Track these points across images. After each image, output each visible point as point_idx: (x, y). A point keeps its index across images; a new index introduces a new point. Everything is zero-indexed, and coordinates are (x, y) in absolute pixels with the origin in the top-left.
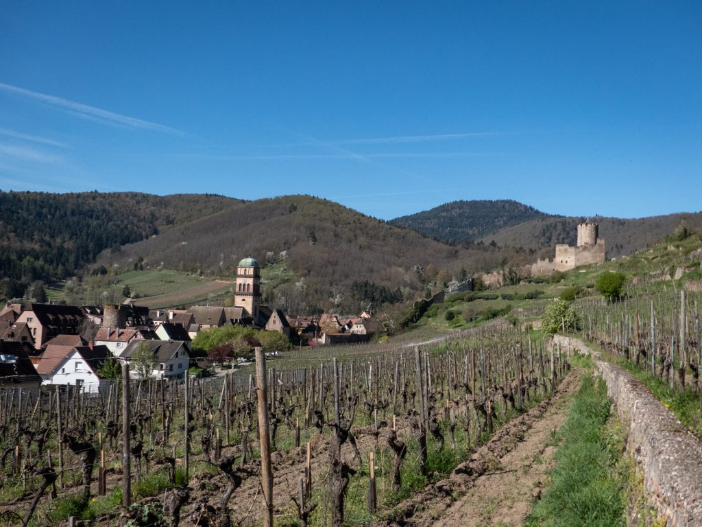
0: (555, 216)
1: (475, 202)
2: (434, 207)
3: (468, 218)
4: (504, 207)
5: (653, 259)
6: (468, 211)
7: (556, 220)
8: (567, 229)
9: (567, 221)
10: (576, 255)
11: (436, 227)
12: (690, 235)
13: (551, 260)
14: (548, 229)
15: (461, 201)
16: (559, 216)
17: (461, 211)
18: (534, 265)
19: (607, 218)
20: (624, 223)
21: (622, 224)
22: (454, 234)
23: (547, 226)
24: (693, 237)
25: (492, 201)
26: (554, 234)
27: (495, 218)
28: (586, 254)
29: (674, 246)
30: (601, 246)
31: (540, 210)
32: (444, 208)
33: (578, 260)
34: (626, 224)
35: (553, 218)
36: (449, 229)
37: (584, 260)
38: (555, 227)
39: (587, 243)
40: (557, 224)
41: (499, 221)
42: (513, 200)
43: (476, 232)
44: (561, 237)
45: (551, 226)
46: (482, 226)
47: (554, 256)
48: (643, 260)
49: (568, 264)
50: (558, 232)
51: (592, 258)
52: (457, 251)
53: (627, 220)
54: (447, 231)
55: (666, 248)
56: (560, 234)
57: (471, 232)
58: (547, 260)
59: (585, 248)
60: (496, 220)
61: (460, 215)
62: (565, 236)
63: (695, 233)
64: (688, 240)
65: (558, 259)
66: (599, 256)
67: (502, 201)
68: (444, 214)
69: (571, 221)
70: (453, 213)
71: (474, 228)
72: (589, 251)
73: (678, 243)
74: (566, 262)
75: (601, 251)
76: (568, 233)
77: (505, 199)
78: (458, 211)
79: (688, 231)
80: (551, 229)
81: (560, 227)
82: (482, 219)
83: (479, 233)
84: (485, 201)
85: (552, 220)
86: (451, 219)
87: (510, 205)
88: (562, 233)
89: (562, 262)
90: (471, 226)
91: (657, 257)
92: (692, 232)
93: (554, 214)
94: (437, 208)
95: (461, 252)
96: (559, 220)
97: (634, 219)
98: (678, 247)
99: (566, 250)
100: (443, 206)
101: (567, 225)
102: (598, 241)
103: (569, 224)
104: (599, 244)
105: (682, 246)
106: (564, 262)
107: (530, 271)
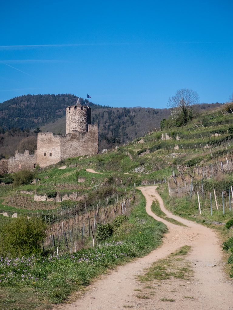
0: (104, 107)
1: (40, 97)
2: (6, 100)
3: (34, 109)
4: (64, 100)
5: (139, 153)
6: (34, 103)
7: (104, 110)
8: (112, 117)
9: (113, 111)
10: (62, 145)
11: (6, 117)
12: (191, 118)
13: (32, 153)
14: (97, 118)
15: (29, 95)
16: (108, 107)
17: (29, 103)
18: (11, 159)
19: (144, 108)
20: (158, 112)
21: (156, 113)
22: (22, 123)
23: (96, 115)
24: (195, 121)
25: (54, 95)
26: (101, 121)
27: (57, 109)
28: (75, 144)
29: (169, 134)
30: (93, 134)
31: (93, 103)
32: (14, 101)
33: (64, 152)
34: (159, 113)
35: (102, 109)
36: (17, 118)
37: (73, 152)
38: (103, 116)
39: (76, 131)
40: (104, 113)
41: (59, 111)
42: (72, 94)
43: (40, 121)
44: (107, 124)
45: (99, 115)
46: (46, 116)
47: (36, 147)
48: (129, 154)
49: (53, 157)
50: (105, 120)
51: (82, 149)
52: (3, 138)
53: (160, 110)
54: (16, 120)
55: (159, 138)
56: (106, 122)
57: (36, 121)
58: (27, 152)
59: (73, 137)
60: (57, 111)
61: (27, 107)
62: (111, 123)
63: (198, 116)
64: (189, 125)
65: (40, 151)
66: (92, 147)
67: (62, 95)
68: (14, 106)
69: (115, 111)
70: (22, 105)
71: (39, 118)
72: (79, 140)
73: (174, 129)
74: (51, 154)
75: (94, 141)
76: (113, 121)
77: (65, 94)
78: (26, 103)
79: (189, 114)
80: (99, 117)
81: (106, 116)
82: (45, 110)
83: (43, 122)
84: (49, 95)
85: (101, 110)
86: (20, 110)
87: (69, 98)
88: (108, 121)
89: (45, 154)
90: (36, 116)
91: (145, 150)
92: (194, 115)
93: (103, 106)
94: (9, 101)
95: (6, 139)
96: (106, 110)
97: (166, 109)
98: (173, 135)
99: (50, 140)
100: (14, 99)
101: (112, 114)
102: (90, 128)
103: (114, 113)
104: (90, 132)
105: (179, 134)
106: (48, 154)
107: (7, 168)
